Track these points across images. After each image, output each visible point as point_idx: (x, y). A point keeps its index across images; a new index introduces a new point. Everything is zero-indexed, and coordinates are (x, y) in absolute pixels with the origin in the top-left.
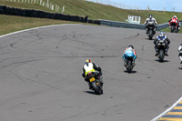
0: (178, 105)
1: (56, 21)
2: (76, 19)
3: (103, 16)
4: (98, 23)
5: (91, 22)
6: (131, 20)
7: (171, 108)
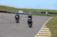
2: (3, 12)
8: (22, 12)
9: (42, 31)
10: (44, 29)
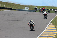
0: (41, 35)
1: (2, 9)
3: (17, 8)
4: (15, 10)
5: (13, 9)
9: (48, 28)
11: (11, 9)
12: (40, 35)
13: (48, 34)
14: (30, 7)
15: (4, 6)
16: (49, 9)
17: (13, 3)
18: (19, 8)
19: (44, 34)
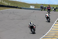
1: (8, 8)
2: (14, 7)
3: (22, 6)
4: (21, 8)
5: (18, 8)
6: (31, 7)
7: (45, 35)
8: (34, 8)
9: (54, 27)
10: (56, 25)
11: (16, 7)
12: (46, 34)
13: (54, 33)
14: (35, 5)
15: (10, 5)
16: (55, 7)
17: (18, 2)
18: (24, 6)
19: (50, 33)
